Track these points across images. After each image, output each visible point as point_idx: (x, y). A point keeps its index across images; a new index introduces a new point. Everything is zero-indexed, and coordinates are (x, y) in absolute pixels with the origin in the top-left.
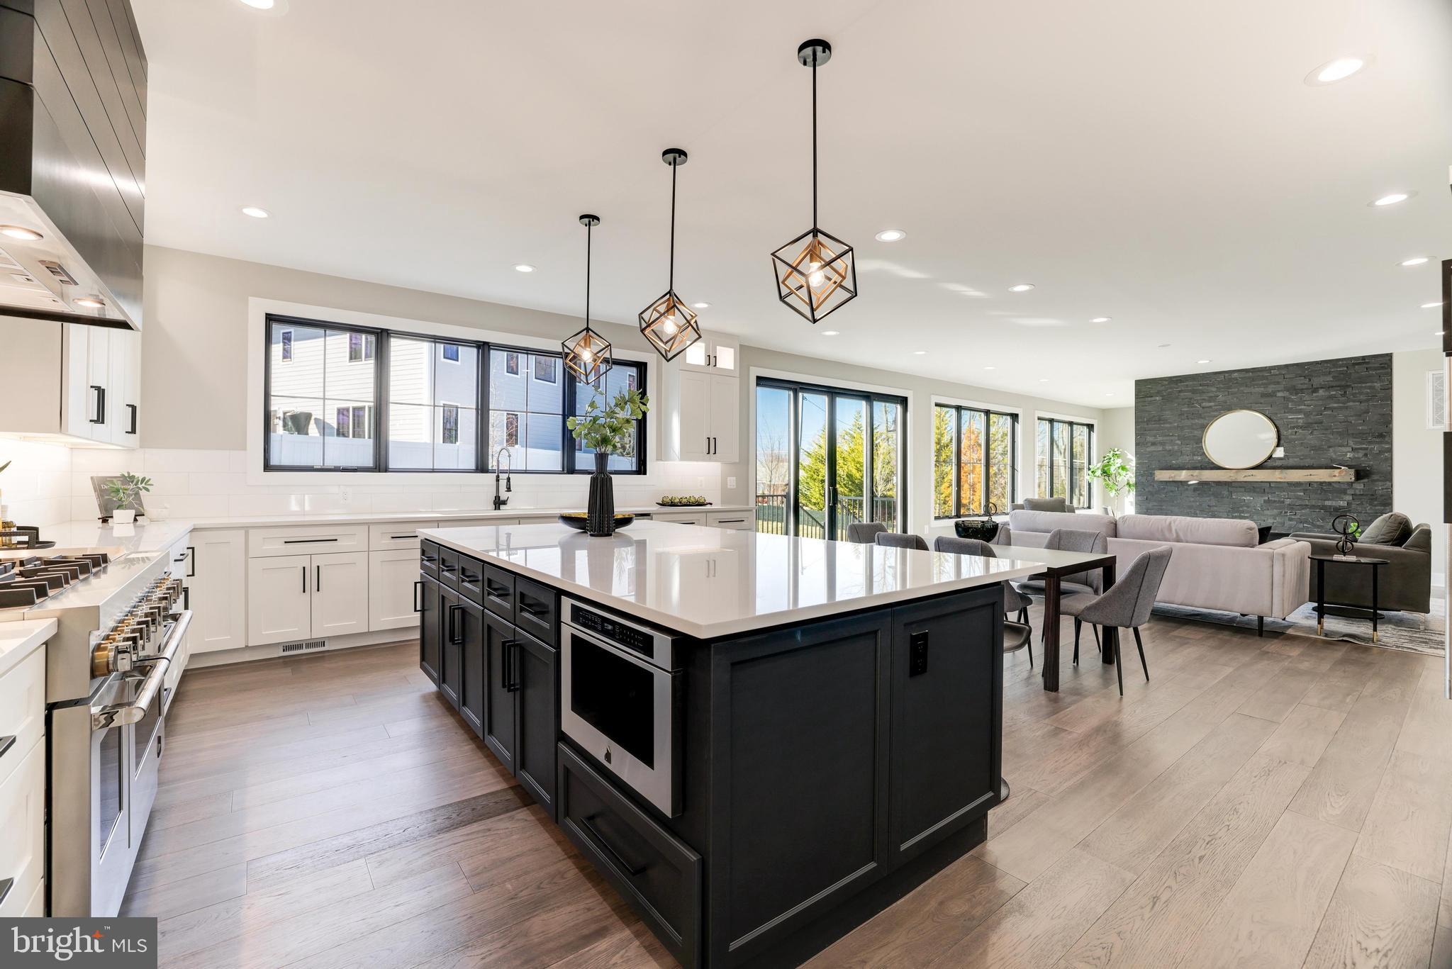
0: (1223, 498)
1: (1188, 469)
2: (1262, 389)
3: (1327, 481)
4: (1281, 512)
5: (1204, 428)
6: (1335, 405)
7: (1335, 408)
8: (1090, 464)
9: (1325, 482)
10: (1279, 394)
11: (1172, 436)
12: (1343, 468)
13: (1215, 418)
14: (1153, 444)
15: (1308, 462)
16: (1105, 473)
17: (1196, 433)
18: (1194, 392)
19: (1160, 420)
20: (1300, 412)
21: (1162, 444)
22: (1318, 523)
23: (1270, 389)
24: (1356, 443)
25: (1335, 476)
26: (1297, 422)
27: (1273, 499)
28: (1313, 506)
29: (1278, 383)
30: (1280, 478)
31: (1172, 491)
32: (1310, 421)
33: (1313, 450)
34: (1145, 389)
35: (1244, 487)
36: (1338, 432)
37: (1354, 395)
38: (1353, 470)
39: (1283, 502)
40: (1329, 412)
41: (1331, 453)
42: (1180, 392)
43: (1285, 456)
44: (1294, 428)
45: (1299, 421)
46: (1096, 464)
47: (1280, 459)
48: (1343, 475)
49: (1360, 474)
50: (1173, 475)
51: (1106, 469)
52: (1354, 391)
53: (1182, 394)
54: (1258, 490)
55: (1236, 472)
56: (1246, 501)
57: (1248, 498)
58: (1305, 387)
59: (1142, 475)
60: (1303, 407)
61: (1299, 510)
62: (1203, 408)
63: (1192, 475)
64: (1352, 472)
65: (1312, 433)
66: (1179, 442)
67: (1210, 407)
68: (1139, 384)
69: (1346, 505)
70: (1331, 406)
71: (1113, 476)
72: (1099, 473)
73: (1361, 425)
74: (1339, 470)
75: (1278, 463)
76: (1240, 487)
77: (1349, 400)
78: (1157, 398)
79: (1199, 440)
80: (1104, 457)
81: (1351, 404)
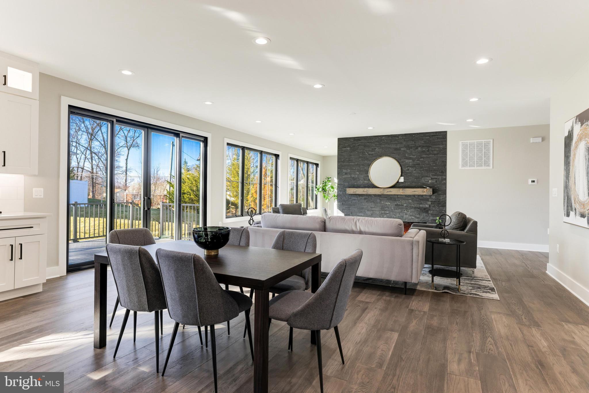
0: (377, 203)
1: (362, 188)
2: (395, 146)
3: (421, 194)
4: (402, 211)
5: (369, 165)
6: (425, 156)
7: (424, 157)
8: (316, 184)
9: (420, 195)
10: (402, 149)
11: (355, 169)
12: (428, 188)
13: (375, 160)
14: (346, 174)
15: (414, 184)
16: (324, 190)
17: (366, 168)
18: (365, 146)
19: (349, 161)
20: (410, 159)
21: (350, 174)
22: (418, 216)
23: (398, 146)
24: (433, 175)
25: (424, 192)
26: (409, 164)
27: (399, 204)
28: (416, 207)
29: (401, 143)
30: (402, 193)
31: (354, 200)
32: (415, 164)
33: (416, 178)
34: (342, 142)
35: (387, 198)
36: (426, 170)
37: (432, 151)
38: (432, 189)
39: (403, 205)
40: (422, 159)
41: (423, 180)
42: (359, 145)
43: (404, 181)
44: (408, 167)
45: (410, 163)
46: (320, 185)
47: (402, 183)
48: (427, 192)
49: (434, 192)
50: (355, 191)
51: (324, 187)
52: (432, 149)
53: (359, 147)
54: (393, 199)
55: (384, 190)
56: (388, 205)
57: (388, 203)
58: (413, 146)
59: (341, 191)
60: (412, 156)
61: (409, 209)
62: (369, 155)
63: (364, 191)
64: (431, 190)
65: (415, 170)
66: (358, 173)
67: (372, 154)
68: (340, 140)
69: (428, 207)
70: (423, 156)
71: (327, 191)
72: (320, 190)
73: (435, 166)
74: (426, 189)
75: (401, 185)
76: (385, 198)
77: (430, 154)
78: (348, 149)
79: (367, 172)
80: (323, 182)
81: (431, 155)
